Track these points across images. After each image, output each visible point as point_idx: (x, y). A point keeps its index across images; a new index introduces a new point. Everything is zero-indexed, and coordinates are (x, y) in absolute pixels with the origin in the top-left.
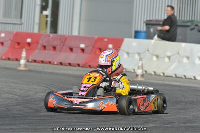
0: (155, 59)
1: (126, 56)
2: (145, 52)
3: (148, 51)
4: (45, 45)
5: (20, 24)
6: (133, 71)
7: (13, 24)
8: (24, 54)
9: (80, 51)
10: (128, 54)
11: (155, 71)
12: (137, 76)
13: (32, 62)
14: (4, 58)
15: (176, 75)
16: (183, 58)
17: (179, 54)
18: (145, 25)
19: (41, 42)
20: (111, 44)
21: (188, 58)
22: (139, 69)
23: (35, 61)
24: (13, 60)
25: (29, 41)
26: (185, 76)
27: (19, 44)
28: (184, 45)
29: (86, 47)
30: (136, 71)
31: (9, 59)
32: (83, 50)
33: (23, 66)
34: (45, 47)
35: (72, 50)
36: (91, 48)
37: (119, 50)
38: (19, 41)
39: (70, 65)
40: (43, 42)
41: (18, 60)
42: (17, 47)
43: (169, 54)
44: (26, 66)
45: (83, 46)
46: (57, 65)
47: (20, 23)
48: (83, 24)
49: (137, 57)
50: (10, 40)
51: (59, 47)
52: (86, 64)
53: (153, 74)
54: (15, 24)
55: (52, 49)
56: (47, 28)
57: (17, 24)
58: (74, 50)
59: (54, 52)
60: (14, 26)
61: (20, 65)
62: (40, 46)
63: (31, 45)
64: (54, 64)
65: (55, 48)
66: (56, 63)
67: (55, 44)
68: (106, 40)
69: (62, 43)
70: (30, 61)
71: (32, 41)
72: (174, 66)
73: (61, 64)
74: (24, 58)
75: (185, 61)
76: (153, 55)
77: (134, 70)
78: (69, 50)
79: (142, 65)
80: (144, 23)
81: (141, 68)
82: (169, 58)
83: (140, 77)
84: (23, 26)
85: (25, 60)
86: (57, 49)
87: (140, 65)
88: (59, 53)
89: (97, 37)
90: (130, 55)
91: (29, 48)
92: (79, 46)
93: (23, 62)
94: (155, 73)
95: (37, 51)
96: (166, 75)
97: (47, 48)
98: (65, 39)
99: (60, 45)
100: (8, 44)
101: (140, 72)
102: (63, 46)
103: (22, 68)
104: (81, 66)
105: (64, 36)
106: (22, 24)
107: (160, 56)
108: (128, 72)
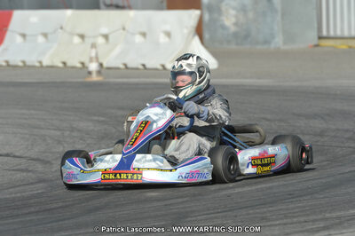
0: (77, 40)
1: (19, 39)
2: (55, 32)
3: (61, 28)
6: (38, 64)
10: (24, 36)
12: (90, 73)
15: (125, 65)
16: (133, 34)
17: (124, 29)
21: (144, 35)
22: (91, 61)
26: (144, 65)
37: (5, 32)
43: (105, 30)
72: (117, 50)
75: (138, 39)
76: (72, 34)
77: (40, 62)
82: (106, 37)
87: (93, 54)
90: (28, 38)
96: (105, 66)
101: (93, 67)
107: (86, 35)
108: (29, 67)
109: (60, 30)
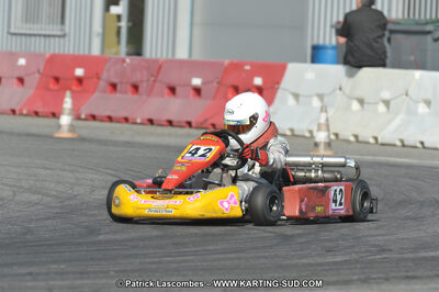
0: (355, 106)
1: (291, 101)
2: (334, 91)
3: (340, 89)
4: (115, 80)
5: (59, 36)
6: (307, 135)
7: (45, 36)
8: (68, 103)
9: (192, 92)
10: (296, 96)
11: (356, 133)
12: (316, 145)
13: (85, 119)
14: (25, 112)
15: (402, 141)
16: (418, 102)
17: (407, 95)
18: (334, 31)
19: (105, 75)
20: (259, 76)
21: (428, 103)
22: (319, 129)
23: (94, 117)
24: (46, 116)
25: (79, 72)
26: (422, 143)
27: (57, 80)
28: (418, 74)
29: (203, 83)
30: (315, 134)
31: (36, 114)
32: (197, 91)
33: (65, 129)
34: (114, 86)
35: (173, 90)
36: (215, 85)
37: (277, 89)
38: (57, 75)
39: (170, 123)
40: (109, 74)
41: (55, 115)
42: (52, 86)
43: (386, 95)
44: (72, 128)
45: (197, 82)
46: (142, 124)
47: (59, 33)
48: (197, 31)
49: (316, 103)
50: (39, 71)
51: (145, 84)
52: (206, 120)
53: (352, 139)
54: (49, 36)
55: (129, 88)
56: (119, 42)
57: (54, 36)
58: (178, 90)
59: (136, 97)
60: (47, 39)
61: (59, 126)
62: (102, 84)
63: (84, 82)
64: (135, 123)
65: (136, 88)
66: (139, 121)
67: (136, 78)
68: (248, 68)
69: (152, 75)
70: (83, 116)
71: (85, 73)
72: (397, 121)
73: (151, 122)
74: (66, 111)
75: (422, 108)
76: (351, 98)
77: (311, 132)
78: (166, 91)
79: (327, 120)
80: (332, 26)
81: (324, 128)
82: (387, 103)
83: (322, 147)
84: (67, 38)
85: (69, 115)
86: (140, 89)
87: (323, 121)
88: (144, 97)
89: (227, 62)
90: (301, 98)
91: (79, 89)
92: (190, 81)
93: (65, 120)
94: (356, 137)
95: (96, 94)
96: (380, 141)
97: (119, 87)
98: (157, 67)
99: (148, 80)
100: (33, 81)
101: (321, 137)
102: (155, 81)
103: (64, 134)
104: (193, 124)
105: (156, 61)
106: (64, 36)
107: (366, 100)
108: (297, 136)
109: (338, 92)
